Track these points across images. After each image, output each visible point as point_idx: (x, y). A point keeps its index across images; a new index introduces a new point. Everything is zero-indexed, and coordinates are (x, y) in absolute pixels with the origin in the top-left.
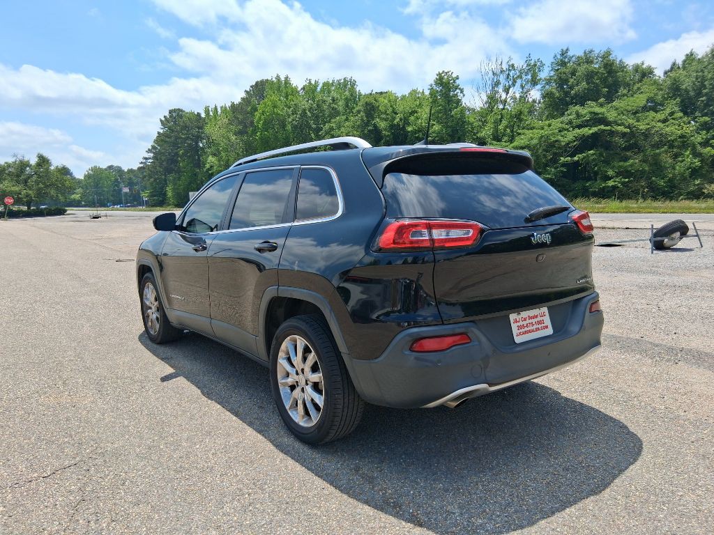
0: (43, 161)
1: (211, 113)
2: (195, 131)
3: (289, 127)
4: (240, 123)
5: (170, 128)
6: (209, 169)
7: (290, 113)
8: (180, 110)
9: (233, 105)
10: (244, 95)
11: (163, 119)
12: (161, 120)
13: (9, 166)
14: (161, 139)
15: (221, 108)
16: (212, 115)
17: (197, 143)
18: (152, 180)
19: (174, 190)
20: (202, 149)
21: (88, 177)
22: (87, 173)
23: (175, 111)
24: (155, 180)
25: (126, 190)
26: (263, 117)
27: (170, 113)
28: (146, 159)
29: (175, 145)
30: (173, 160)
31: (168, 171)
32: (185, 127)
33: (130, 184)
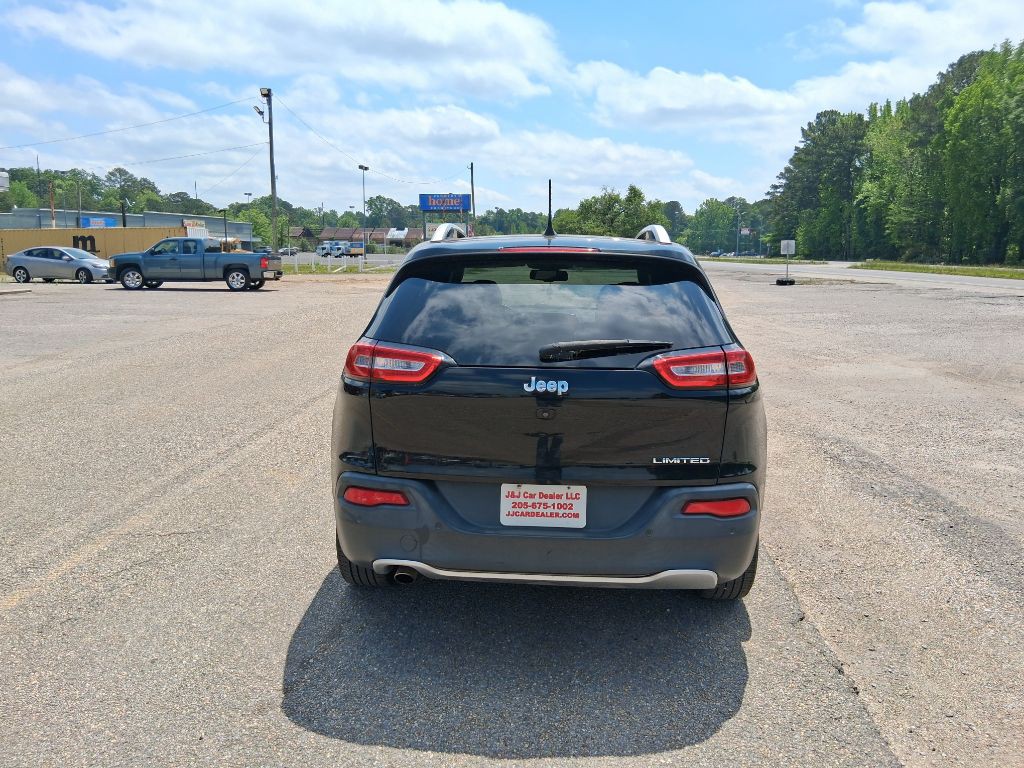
0: (635, 194)
1: (879, 114)
2: (850, 143)
3: (1007, 129)
4: (922, 126)
5: (813, 140)
6: (861, 202)
7: (1013, 105)
8: (833, 113)
9: (917, 98)
10: (935, 80)
11: (806, 128)
12: (803, 130)
13: (596, 200)
14: (799, 158)
15: (898, 104)
16: (879, 116)
17: (851, 161)
18: (778, 217)
19: (807, 232)
20: (858, 170)
21: (700, 214)
22: (699, 209)
23: (825, 114)
24: (783, 218)
25: (745, 232)
26: (961, 115)
27: (818, 118)
28: (775, 187)
29: (817, 166)
30: (811, 189)
31: (803, 204)
32: (837, 138)
33: (754, 224)
